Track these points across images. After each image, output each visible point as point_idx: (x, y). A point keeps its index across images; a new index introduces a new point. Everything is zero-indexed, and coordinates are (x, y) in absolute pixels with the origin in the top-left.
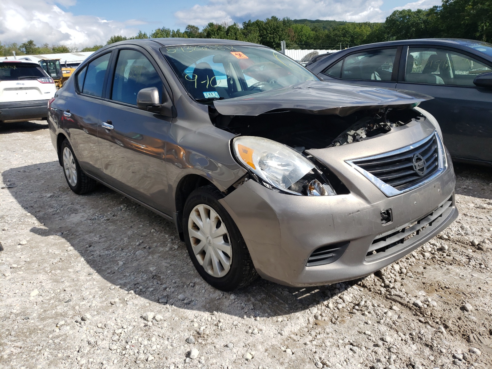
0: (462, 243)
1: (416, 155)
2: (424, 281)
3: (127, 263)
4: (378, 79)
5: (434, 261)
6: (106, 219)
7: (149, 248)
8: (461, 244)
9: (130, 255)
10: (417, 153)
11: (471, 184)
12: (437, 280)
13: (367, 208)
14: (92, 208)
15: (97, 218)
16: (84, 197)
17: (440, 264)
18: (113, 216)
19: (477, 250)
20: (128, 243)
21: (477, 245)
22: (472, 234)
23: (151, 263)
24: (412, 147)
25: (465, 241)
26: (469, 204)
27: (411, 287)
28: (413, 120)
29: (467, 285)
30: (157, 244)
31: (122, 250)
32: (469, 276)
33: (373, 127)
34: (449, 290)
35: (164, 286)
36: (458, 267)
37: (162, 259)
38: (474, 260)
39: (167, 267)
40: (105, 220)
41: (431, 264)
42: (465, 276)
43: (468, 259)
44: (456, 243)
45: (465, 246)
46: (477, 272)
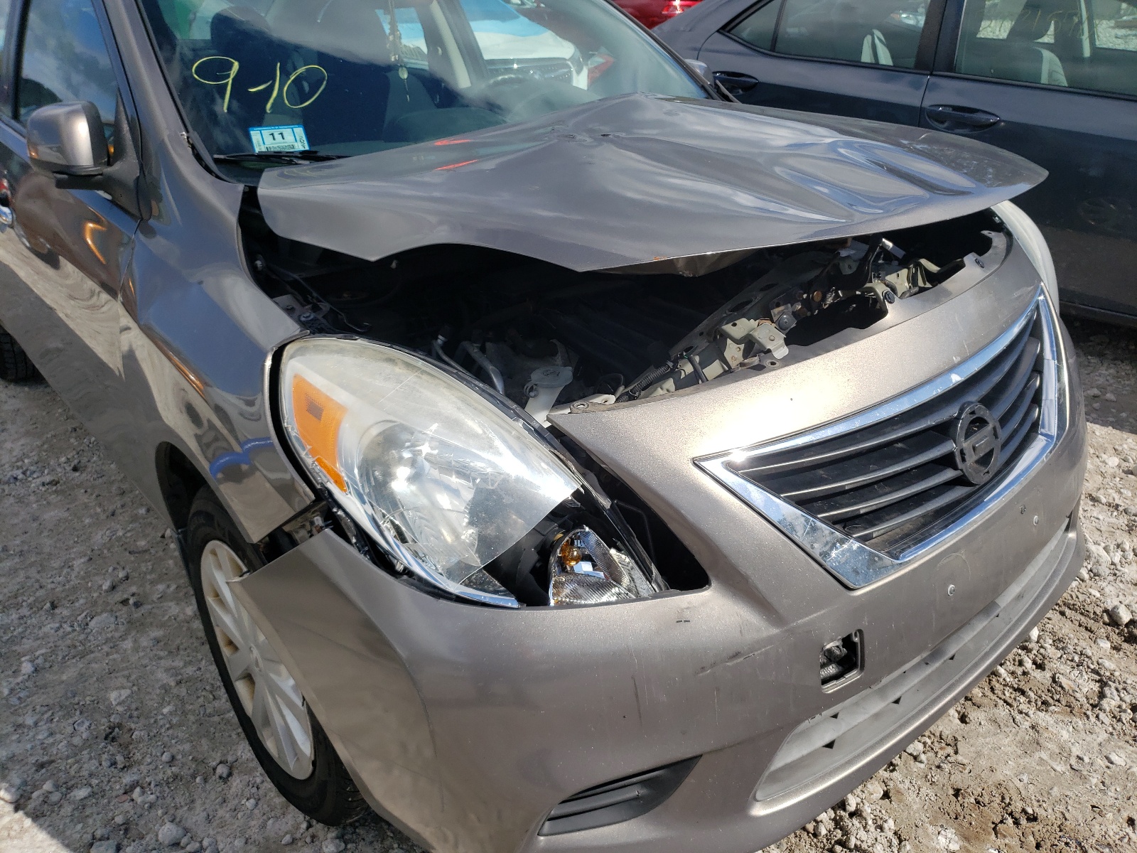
0: (1082, 614)
1: (968, 410)
2: (959, 779)
3: (47, 665)
4: (885, 58)
5: (992, 689)
6: (48, 479)
7: (137, 605)
8: (1079, 617)
9: (69, 633)
10: (973, 397)
11: (1112, 381)
12: (999, 776)
13: (770, 640)
14: (27, 433)
15: (21, 476)
16: (18, 389)
17: (1011, 706)
18: (75, 469)
19: (1125, 645)
20: (83, 578)
21: (1127, 625)
22: (1112, 578)
23: (123, 669)
24: (956, 379)
25: (1090, 608)
26: (1104, 457)
27: (915, 807)
28: (969, 259)
29: (1093, 807)
30: (168, 586)
31: (54, 606)
32: (1101, 762)
33: (824, 299)
34: (1036, 827)
35: (128, 779)
36: (1067, 719)
37: (162, 654)
38: (1117, 690)
39: (166, 689)
40: (43, 484)
41: (986, 701)
42: (1086, 759)
43: (1098, 681)
44: (1062, 614)
45: (1091, 623)
46: (1122, 743)
